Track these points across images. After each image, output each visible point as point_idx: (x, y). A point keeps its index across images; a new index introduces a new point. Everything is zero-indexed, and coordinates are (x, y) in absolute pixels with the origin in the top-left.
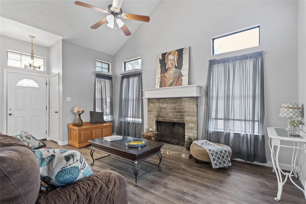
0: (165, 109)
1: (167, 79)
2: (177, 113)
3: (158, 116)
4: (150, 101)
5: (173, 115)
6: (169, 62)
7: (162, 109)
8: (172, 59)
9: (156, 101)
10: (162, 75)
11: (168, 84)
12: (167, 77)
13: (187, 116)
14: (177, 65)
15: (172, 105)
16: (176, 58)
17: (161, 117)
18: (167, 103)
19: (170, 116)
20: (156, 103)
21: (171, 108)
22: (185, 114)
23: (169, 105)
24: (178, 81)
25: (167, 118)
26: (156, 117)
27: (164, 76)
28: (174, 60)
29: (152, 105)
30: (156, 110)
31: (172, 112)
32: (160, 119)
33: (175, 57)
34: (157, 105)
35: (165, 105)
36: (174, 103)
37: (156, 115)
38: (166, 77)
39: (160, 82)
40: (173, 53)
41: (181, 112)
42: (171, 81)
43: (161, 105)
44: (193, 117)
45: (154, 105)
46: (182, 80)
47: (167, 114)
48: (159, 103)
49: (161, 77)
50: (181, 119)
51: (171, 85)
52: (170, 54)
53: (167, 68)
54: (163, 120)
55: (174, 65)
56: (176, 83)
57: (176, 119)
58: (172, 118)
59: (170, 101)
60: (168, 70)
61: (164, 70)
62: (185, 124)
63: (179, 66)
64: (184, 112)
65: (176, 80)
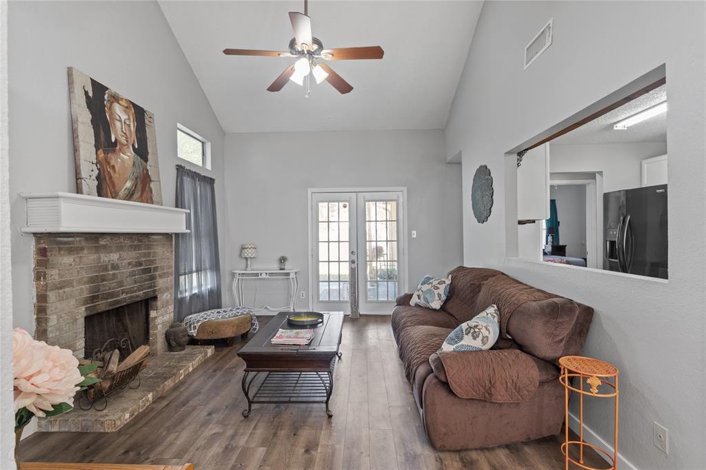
0: (115, 267)
1: (117, 175)
2: (144, 276)
3: (93, 299)
4: (61, 243)
5: (136, 282)
6: (118, 124)
7: (106, 269)
8: (122, 118)
9: (84, 244)
10: (102, 155)
11: (122, 192)
12: (117, 168)
13: (161, 276)
14: (137, 147)
15: (130, 256)
16: (132, 125)
17: (103, 299)
18: (120, 248)
19: (127, 288)
20: (85, 251)
21: (129, 264)
22: (157, 273)
23: (124, 254)
24: (143, 189)
25: (123, 293)
26: (86, 301)
27: (108, 163)
28: (129, 126)
31: (132, 274)
32: (102, 306)
33: (129, 119)
34: (89, 258)
35: (114, 257)
36: (136, 248)
37: (86, 295)
38: (113, 167)
39: (97, 178)
40: (124, 103)
41: (149, 270)
42: (128, 184)
43: (102, 255)
44: (168, 277)
45: (77, 260)
46: (151, 190)
47: (121, 284)
48: (98, 249)
49: (98, 162)
50: (151, 288)
51: (129, 196)
52: (115, 98)
53: (113, 140)
54: (111, 304)
55: (130, 141)
56: (139, 193)
57: (141, 292)
58: (133, 292)
59: (128, 242)
60: (118, 148)
61: (105, 143)
62: (155, 298)
63: (142, 151)
64: (156, 269)
65: (139, 186)
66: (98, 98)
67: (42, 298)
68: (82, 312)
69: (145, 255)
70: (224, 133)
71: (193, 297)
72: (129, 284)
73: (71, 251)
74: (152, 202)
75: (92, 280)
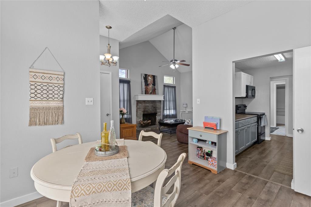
0: (148, 106)
1: (149, 90)
3: (144, 111)
6: (149, 80)
7: (146, 106)
8: (150, 79)
9: (143, 102)
10: (146, 87)
11: (150, 93)
15: (151, 105)
18: (149, 103)
19: (150, 110)
23: (150, 104)
24: (154, 92)
26: (143, 111)
29: (140, 105)
30: (143, 107)
31: (151, 108)
32: (146, 113)
33: (152, 79)
34: (144, 104)
35: (148, 105)
37: (143, 110)
38: (148, 88)
39: (145, 91)
40: (151, 76)
41: (155, 108)
42: (151, 91)
44: (161, 110)
45: (142, 105)
46: (156, 92)
48: (145, 103)
50: (155, 111)
51: (151, 94)
52: (149, 76)
55: (152, 83)
57: (153, 112)
59: (151, 102)
60: (149, 85)
61: (147, 84)
62: (157, 113)
63: (154, 84)
64: (157, 108)
65: (153, 91)
66: (146, 77)
67: (137, 110)
68: (142, 113)
69: (154, 105)
70: (180, 73)
71: (166, 115)
72: (151, 110)
73: (141, 103)
74: (156, 94)
75: (144, 108)
